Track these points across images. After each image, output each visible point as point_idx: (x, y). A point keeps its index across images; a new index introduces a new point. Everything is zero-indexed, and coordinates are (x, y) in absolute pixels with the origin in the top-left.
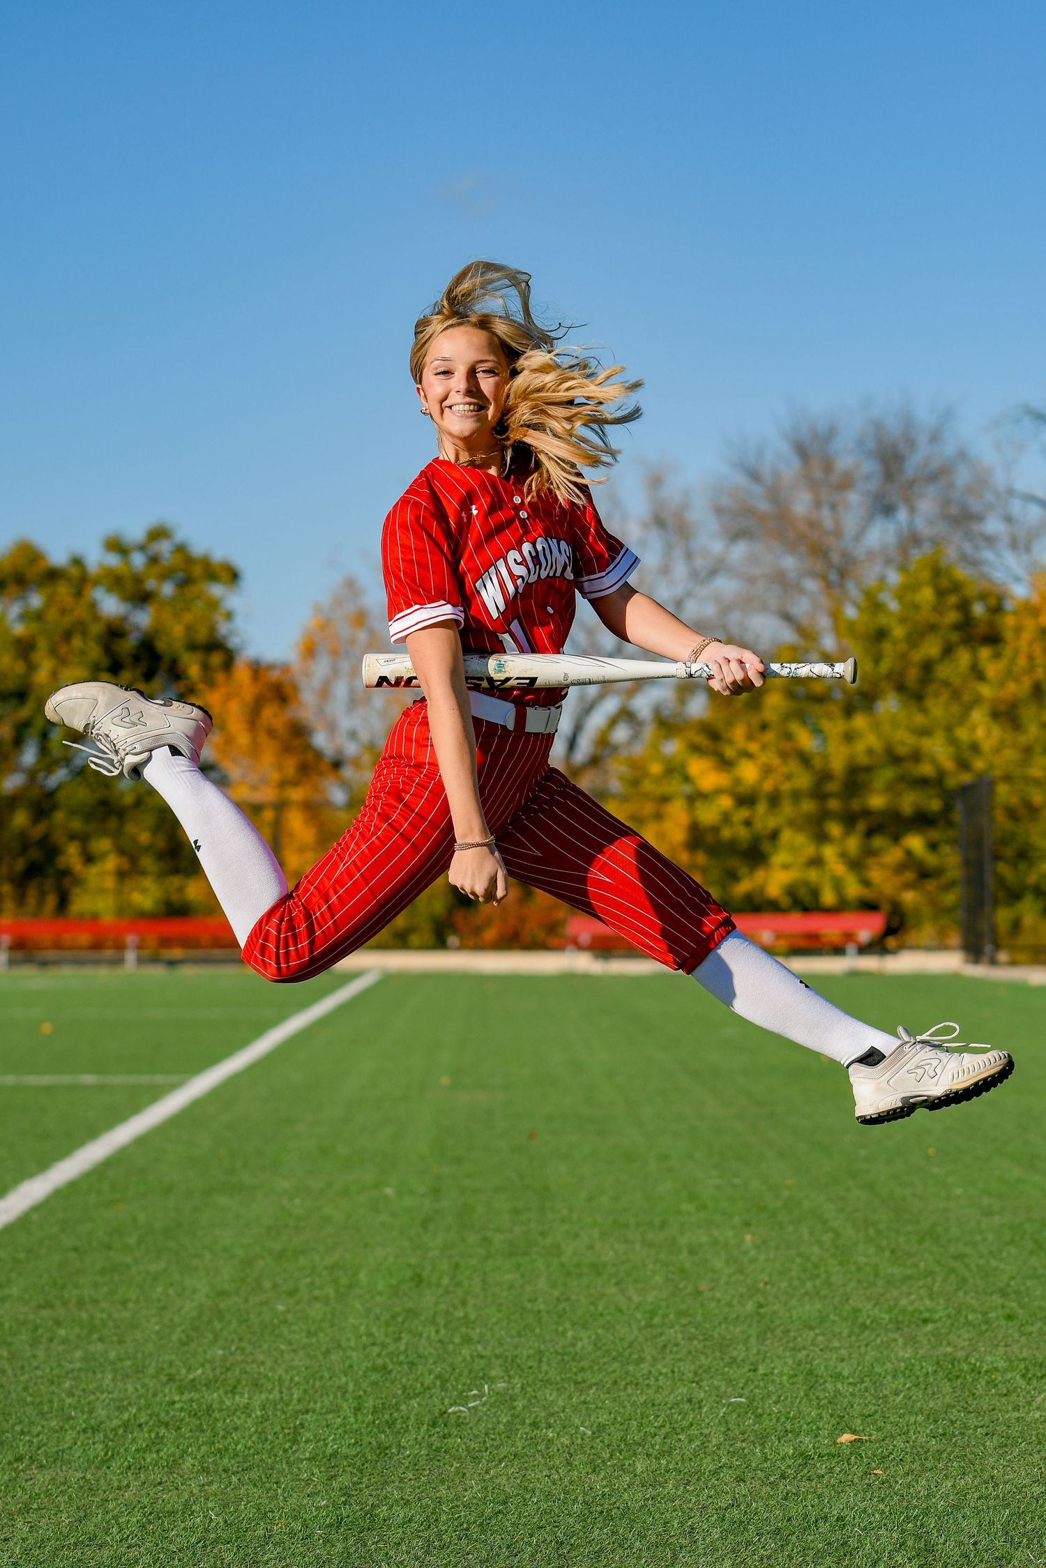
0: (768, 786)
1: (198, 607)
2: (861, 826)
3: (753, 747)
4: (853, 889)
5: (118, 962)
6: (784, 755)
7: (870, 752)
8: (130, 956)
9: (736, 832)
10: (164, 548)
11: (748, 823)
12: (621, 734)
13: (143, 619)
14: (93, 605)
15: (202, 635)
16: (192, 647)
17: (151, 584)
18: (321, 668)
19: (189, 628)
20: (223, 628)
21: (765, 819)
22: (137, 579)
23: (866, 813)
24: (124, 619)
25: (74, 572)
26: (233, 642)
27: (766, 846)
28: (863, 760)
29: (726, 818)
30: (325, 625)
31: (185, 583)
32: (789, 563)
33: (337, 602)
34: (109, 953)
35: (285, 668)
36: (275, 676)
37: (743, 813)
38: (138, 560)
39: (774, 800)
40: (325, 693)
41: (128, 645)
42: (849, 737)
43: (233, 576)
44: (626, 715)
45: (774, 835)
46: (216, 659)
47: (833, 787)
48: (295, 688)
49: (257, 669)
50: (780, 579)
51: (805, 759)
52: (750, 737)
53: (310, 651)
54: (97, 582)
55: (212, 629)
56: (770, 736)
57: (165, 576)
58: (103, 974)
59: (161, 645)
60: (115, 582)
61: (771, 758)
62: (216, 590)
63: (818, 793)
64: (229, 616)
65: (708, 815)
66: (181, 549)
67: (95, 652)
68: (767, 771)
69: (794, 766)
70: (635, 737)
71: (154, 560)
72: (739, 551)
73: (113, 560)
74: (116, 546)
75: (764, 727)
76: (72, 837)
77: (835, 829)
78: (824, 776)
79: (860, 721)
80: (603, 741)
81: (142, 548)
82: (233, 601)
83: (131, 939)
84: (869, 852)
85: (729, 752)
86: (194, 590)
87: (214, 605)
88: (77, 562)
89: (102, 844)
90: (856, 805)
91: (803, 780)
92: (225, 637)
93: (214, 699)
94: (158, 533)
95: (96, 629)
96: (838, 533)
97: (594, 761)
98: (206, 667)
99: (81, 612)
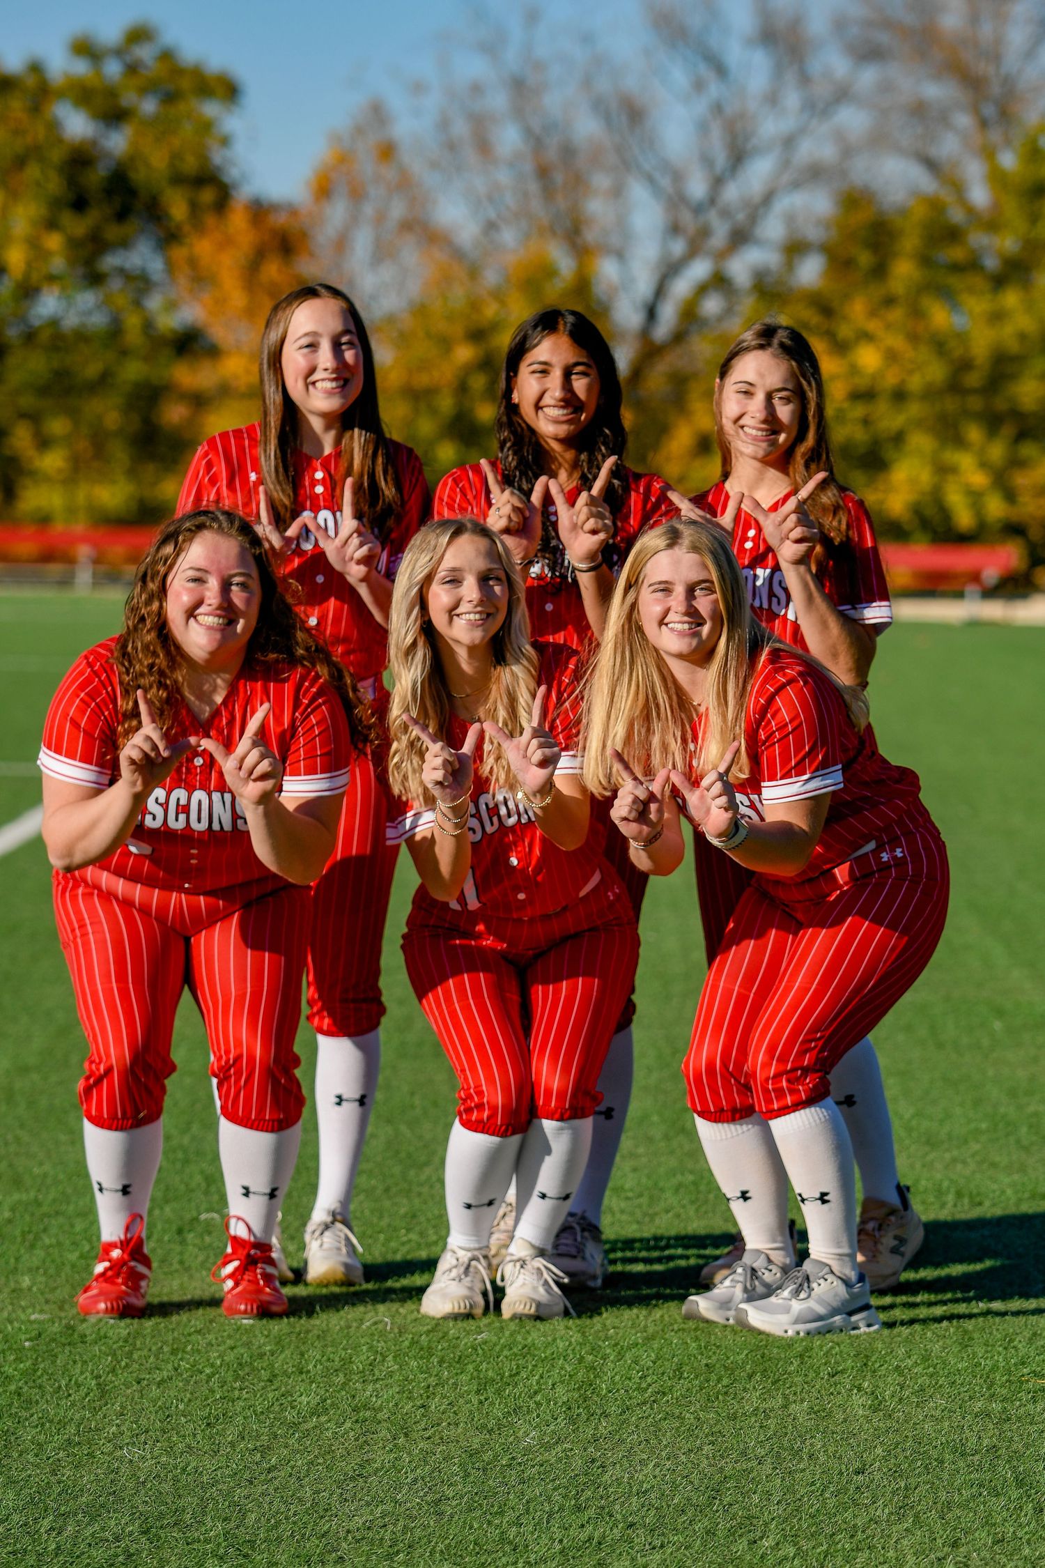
0: (891, 379)
1: (187, 129)
2: (1008, 431)
3: (873, 326)
4: (996, 508)
5: (66, 582)
6: (914, 338)
7: (1022, 337)
8: (84, 575)
10: (145, 53)
11: (866, 422)
12: (712, 305)
13: (118, 142)
14: (54, 126)
15: (190, 164)
16: (178, 179)
17: (128, 98)
18: (337, 213)
19: (176, 157)
20: (217, 157)
21: (889, 419)
22: (111, 93)
23: (1016, 414)
24: (94, 143)
25: (31, 82)
26: (232, 174)
27: (889, 453)
28: (1013, 346)
30: (344, 159)
31: (170, 98)
32: (935, 91)
33: (359, 131)
34: (55, 569)
35: (293, 211)
36: (280, 220)
37: (859, 411)
38: (113, 69)
39: (900, 396)
40: (342, 244)
41: (97, 175)
42: (997, 317)
43: (229, 90)
44: (719, 282)
45: (898, 438)
46: (207, 196)
47: (974, 379)
48: (304, 235)
49: (259, 211)
50: (919, 110)
51: (939, 345)
52: (873, 313)
53: (324, 190)
54: (61, 94)
55: (204, 159)
56: (897, 314)
57: (146, 89)
58: (47, 595)
59: (139, 176)
60: (84, 95)
61: (896, 341)
62: (210, 109)
63: (954, 387)
64: (225, 141)
66: (167, 56)
67: (55, 184)
68: (891, 356)
69: (925, 353)
70: (729, 311)
71: (132, 69)
72: (868, 77)
73: (81, 68)
74: (85, 48)
75: (889, 301)
76: (23, 415)
77: (974, 433)
78: (964, 365)
79: (1011, 298)
80: (689, 314)
81: (119, 52)
82: (233, 122)
83: (84, 552)
84: (1016, 463)
85: (844, 331)
86: (182, 107)
87: (206, 127)
88: (36, 68)
89: (57, 426)
90: (1000, 404)
91: (936, 372)
92: (219, 169)
93: (203, 247)
94: (139, 35)
95: (56, 156)
96: (995, 56)
97: (679, 337)
98: (194, 207)
99: (41, 133)
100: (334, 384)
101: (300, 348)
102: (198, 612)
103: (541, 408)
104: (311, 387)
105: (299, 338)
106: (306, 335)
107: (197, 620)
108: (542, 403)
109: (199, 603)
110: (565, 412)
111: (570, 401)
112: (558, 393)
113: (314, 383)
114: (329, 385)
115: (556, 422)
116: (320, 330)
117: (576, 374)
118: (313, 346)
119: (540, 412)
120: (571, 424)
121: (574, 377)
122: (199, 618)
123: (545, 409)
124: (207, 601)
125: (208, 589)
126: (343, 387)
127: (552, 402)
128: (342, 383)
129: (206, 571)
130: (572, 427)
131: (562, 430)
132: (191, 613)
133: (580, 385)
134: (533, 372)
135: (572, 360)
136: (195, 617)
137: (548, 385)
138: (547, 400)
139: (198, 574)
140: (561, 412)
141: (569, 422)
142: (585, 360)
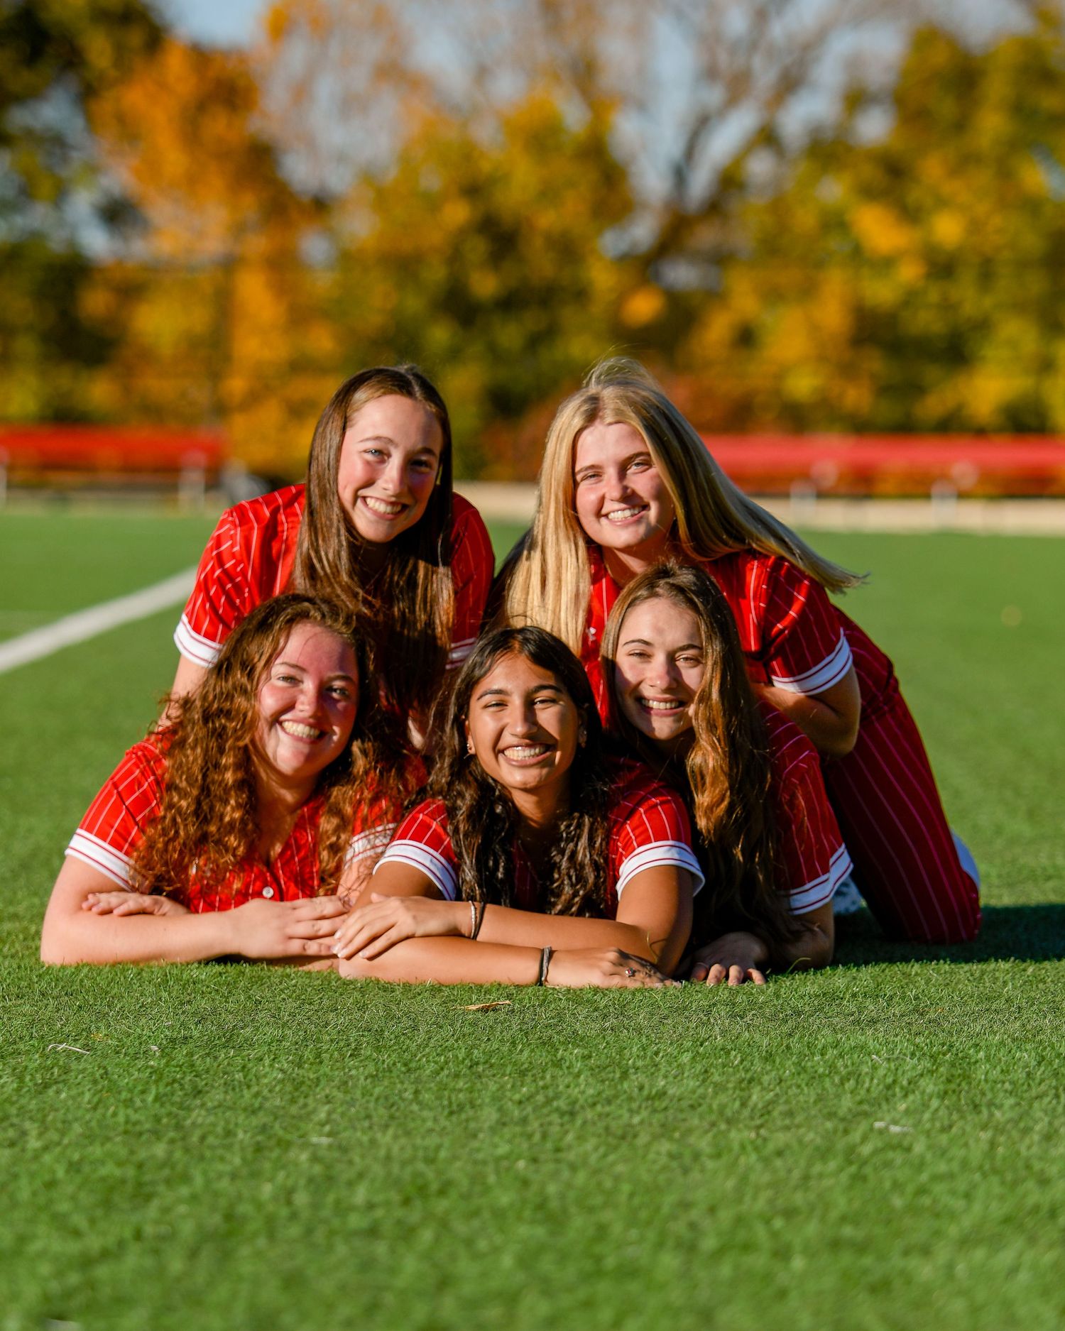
0: (976, 247)
3: (955, 190)
9: (926, 321)
11: (944, 307)
12: (760, 167)
16: (98, 17)
18: (296, 54)
29: (910, 298)
35: (238, 55)
37: (938, 290)
46: (135, 38)
49: (201, 55)
51: (1031, 208)
52: (951, 174)
53: (280, 27)
56: (980, 173)
61: (981, 206)
63: (1055, 262)
65: (882, 293)
68: (975, 226)
85: (918, 197)
91: (1029, 241)
98: (118, 50)
100: (389, 509)
101: (365, 451)
102: (284, 717)
103: (502, 751)
104: (359, 502)
105: (368, 439)
106: (377, 438)
107: (283, 729)
108: (501, 745)
109: (290, 707)
110: (532, 752)
111: (535, 736)
112: (520, 729)
113: (364, 498)
114: (382, 508)
115: (523, 766)
116: (397, 440)
117: (542, 702)
118: (382, 455)
119: (500, 756)
120: (543, 767)
121: (538, 706)
122: (286, 725)
123: (507, 753)
124: (299, 706)
125: (302, 692)
126: (397, 514)
127: (515, 741)
128: (399, 508)
129: (303, 670)
130: (545, 771)
131: (532, 776)
132: (276, 720)
133: (548, 717)
134: (486, 707)
135: (534, 683)
136: (281, 723)
137: (506, 720)
138: (507, 739)
139: (292, 672)
140: (528, 752)
141: (541, 764)
142: (552, 682)
